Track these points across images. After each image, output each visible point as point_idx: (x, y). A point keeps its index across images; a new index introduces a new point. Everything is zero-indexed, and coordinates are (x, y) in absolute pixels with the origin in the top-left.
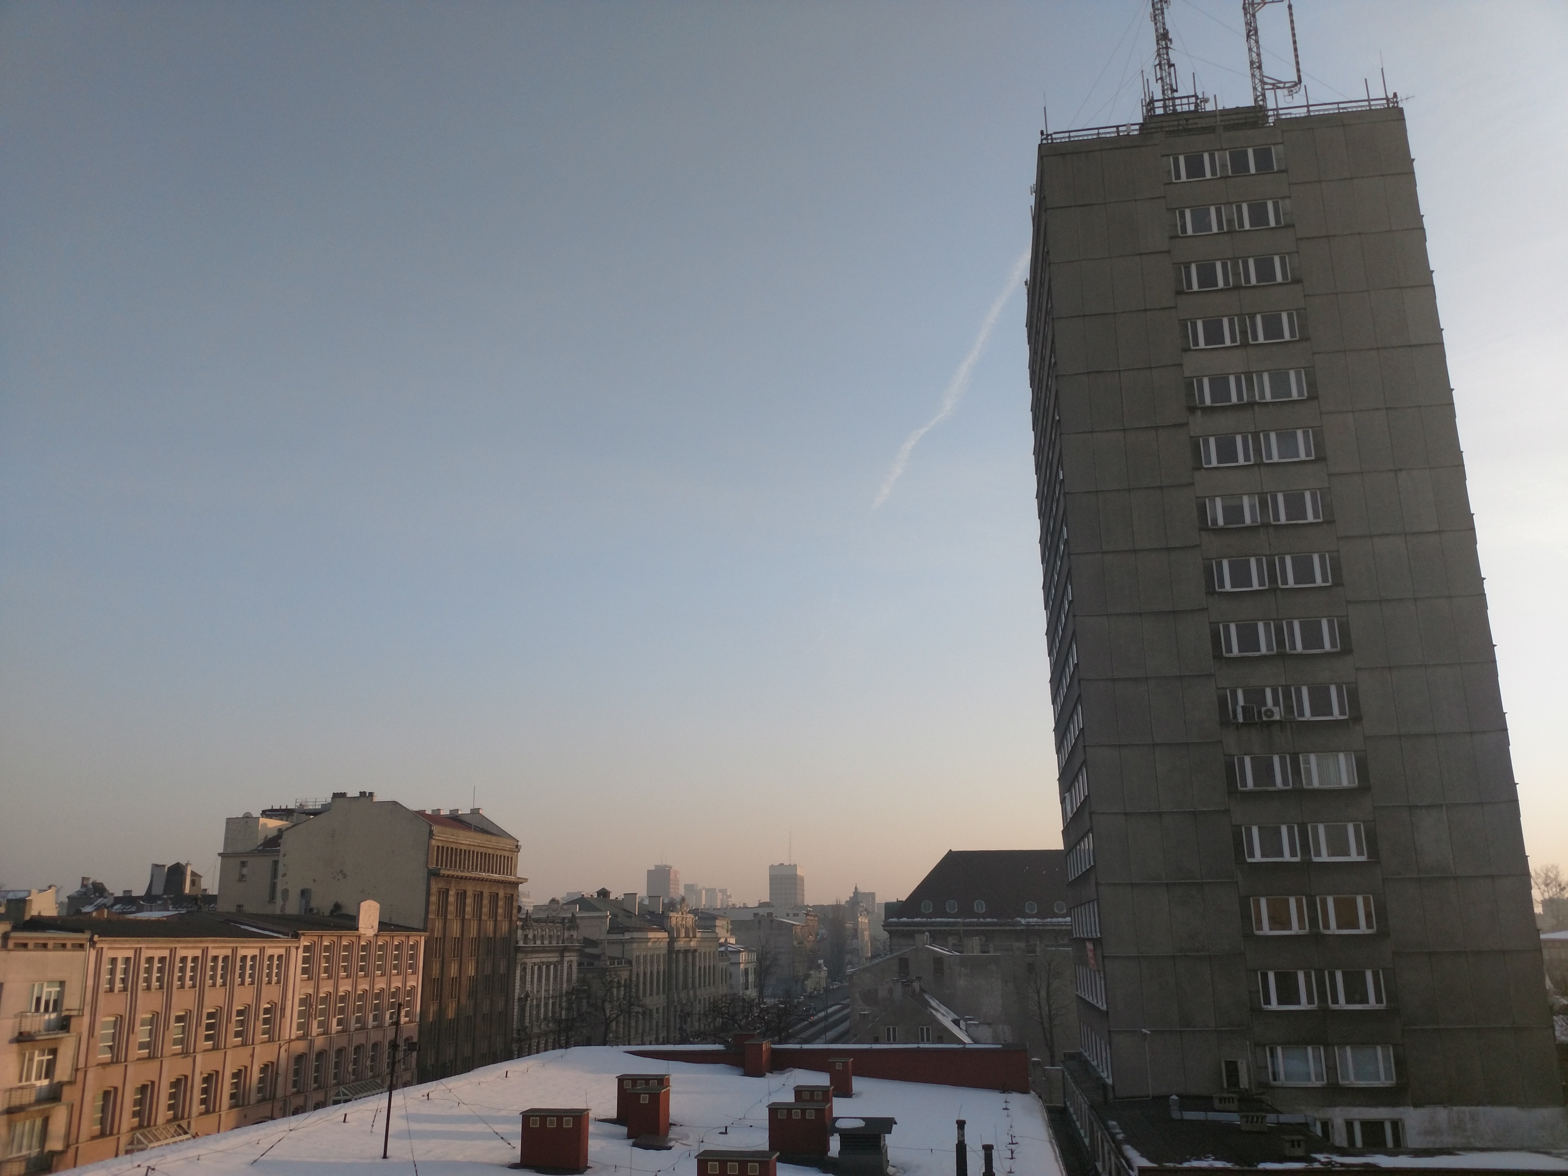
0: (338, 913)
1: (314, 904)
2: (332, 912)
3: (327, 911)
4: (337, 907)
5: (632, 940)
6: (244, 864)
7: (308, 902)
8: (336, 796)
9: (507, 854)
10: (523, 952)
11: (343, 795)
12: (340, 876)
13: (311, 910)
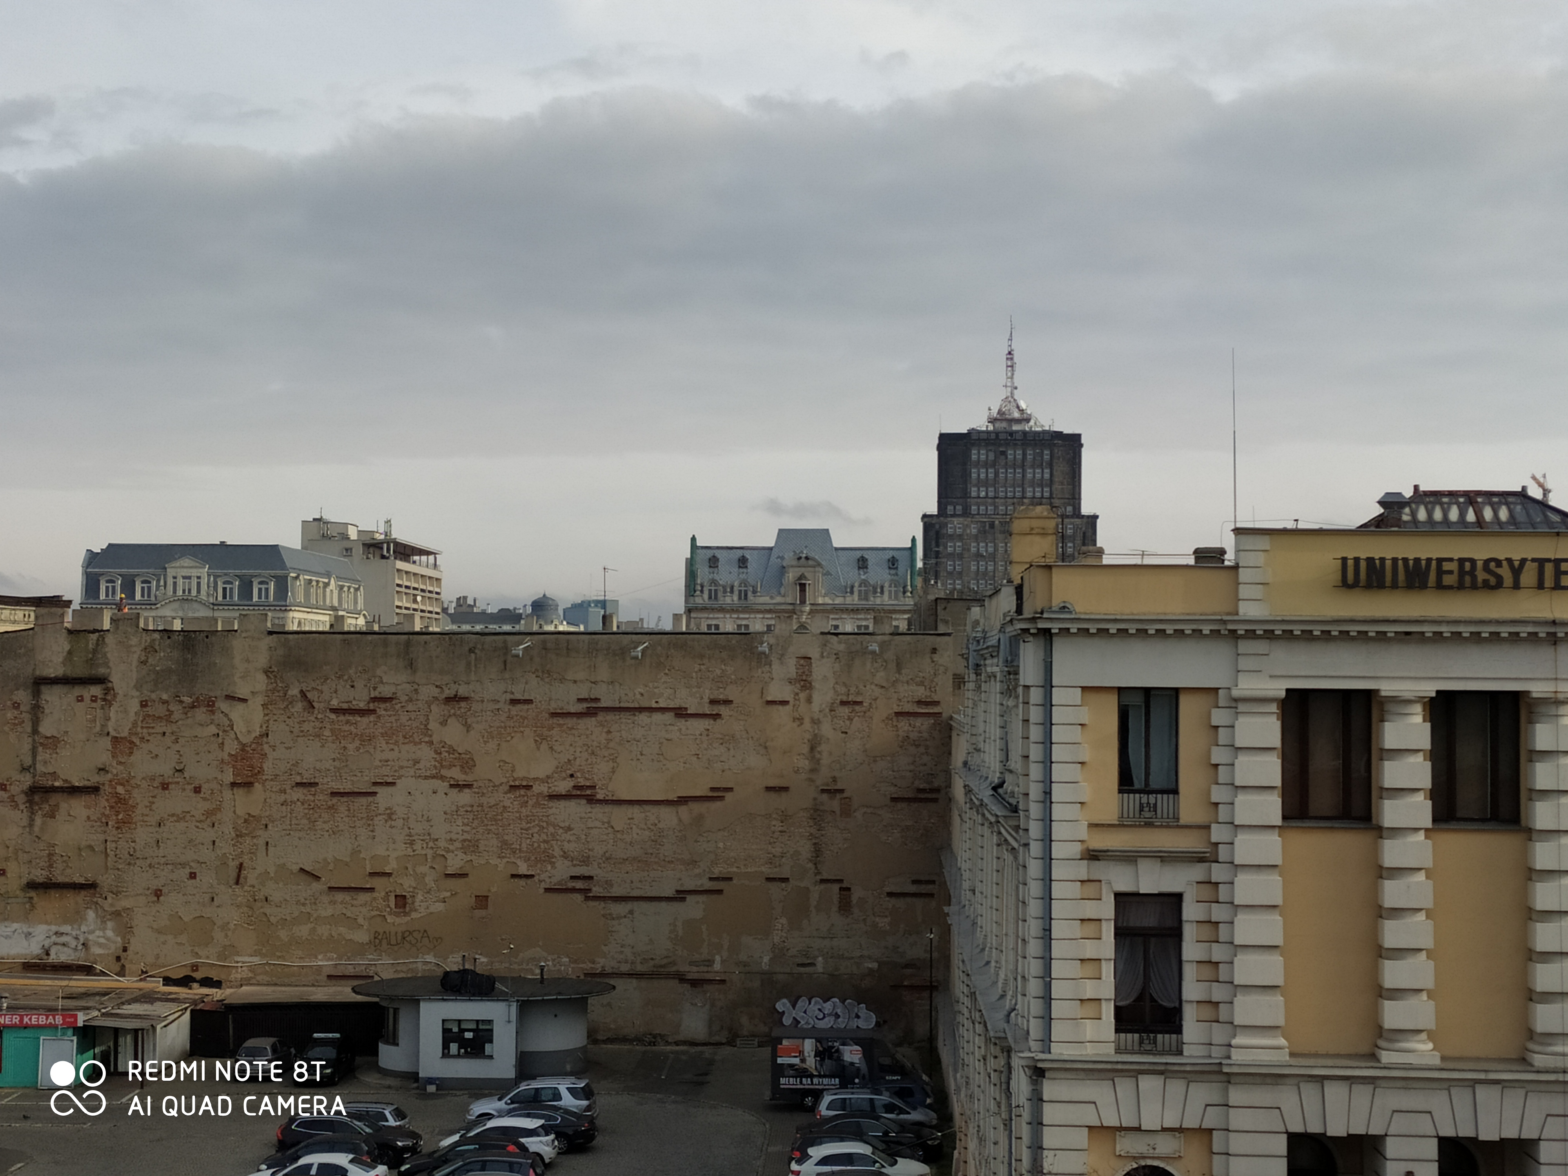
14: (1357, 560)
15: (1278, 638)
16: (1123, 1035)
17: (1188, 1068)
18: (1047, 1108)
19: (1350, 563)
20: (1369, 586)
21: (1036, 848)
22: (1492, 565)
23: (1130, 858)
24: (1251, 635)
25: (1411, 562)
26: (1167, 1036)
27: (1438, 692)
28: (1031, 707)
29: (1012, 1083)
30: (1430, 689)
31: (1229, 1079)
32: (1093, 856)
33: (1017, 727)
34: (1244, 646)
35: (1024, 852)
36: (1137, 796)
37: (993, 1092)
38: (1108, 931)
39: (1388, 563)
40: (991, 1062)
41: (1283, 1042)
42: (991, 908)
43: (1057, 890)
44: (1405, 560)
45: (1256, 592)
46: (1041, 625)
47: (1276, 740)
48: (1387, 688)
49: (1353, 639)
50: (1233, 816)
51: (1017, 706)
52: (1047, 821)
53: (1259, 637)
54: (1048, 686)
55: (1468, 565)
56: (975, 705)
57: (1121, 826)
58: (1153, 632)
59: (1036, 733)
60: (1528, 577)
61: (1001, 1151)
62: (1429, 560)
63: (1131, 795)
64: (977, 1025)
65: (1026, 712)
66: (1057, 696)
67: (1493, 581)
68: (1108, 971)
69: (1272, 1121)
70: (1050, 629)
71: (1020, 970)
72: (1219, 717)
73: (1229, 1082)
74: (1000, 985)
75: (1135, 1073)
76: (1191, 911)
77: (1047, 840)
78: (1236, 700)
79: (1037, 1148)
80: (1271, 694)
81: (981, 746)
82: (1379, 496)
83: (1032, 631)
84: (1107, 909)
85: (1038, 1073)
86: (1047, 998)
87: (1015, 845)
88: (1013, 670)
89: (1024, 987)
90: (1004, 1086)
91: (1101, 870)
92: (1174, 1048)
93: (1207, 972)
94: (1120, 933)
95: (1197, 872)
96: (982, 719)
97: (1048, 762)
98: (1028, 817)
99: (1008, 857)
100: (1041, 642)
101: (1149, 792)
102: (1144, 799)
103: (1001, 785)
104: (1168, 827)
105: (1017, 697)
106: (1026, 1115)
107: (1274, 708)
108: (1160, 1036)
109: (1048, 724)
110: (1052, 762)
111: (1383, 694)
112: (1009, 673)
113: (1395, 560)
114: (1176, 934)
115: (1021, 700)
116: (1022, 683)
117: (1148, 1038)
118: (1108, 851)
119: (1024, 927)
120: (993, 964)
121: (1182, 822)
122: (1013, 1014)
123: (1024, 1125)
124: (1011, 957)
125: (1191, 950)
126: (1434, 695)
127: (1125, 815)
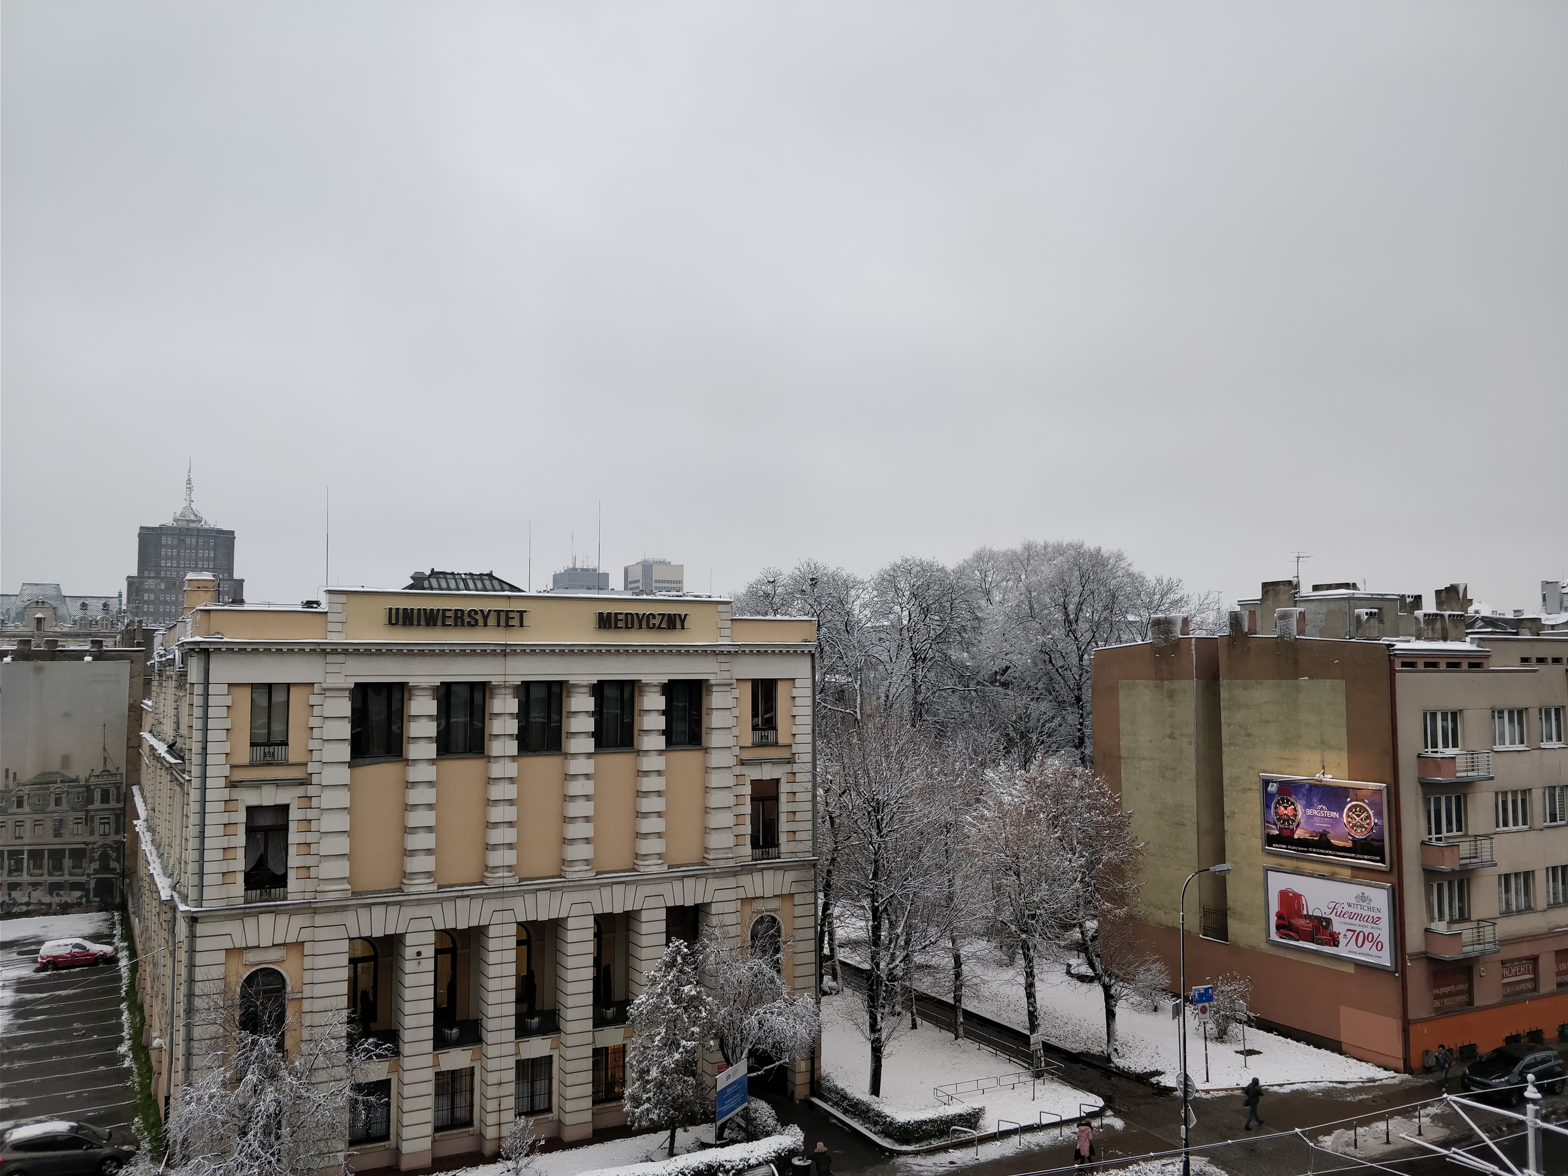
14: (397, 609)
15: (350, 653)
16: (249, 892)
17: (290, 907)
18: (198, 941)
19: (394, 611)
20: (404, 624)
21: (196, 783)
22: (473, 613)
23: (256, 784)
24: (334, 652)
25: (428, 611)
26: (278, 890)
27: (441, 683)
28: (195, 697)
29: (176, 927)
30: (437, 681)
31: (315, 911)
32: (232, 785)
33: (185, 709)
34: (330, 658)
35: (188, 786)
36: (262, 748)
37: (164, 934)
38: (241, 830)
39: (415, 611)
40: (163, 917)
41: (349, 887)
42: (165, 820)
43: (209, 807)
44: (425, 610)
45: (338, 627)
46: (202, 647)
47: (348, 713)
48: (412, 681)
49: (394, 654)
50: (321, 757)
51: (185, 696)
52: (204, 765)
53: (339, 653)
54: (206, 683)
55: (459, 612)
56: (158, 695)
57: (252, 765)
58: (274, 650)
59: (198, 712)
60: (492, 621)
61: (168, 971)
62: (438, 610)
63: (259, 748)
64: (154, 893)
65: (191, 699)
66: (212, 689)
67: (473, 623)
68: (241, 853)
69: (341, 933)
70: (208, 649)
71: (183, 858)
72: (314, 700)
73: (315, 913)
74: (170, 868)
75: (257, 913)
76: (294, 814)
77: (204, 777)
78: (324, 690)
79: (191, 966)
80: (345, 686)
81: (161, 720)
82: (411, 574)
83: (196, 650)
84: (241, 817)
85: (193, 920)
86: (201, 874)
87: (182, 781)
88: (183, 675)
89: (186, 868)
90: (171, 930)
91: (238, 794)
92: (282, 896)
93: (304, 850)
94: (251, 830)
95: (300, 791)
96: (162, 704)
97: (205, 730)
98: (191, 763)
99: (178, 789)
100: (203, 657)
101: (269, 746)
102: (267, 750)
103: (174, 744)
104: (281, 765)
105: (186, 690)
106: (185, 947)
107: (347, 694)
108: (273, 890)
109: (206, 706)
110: (207, 730)
111: (411, 684)
112: (181, 675)
113: (419, 610)
114: (284, 829)
115: (188, 692)
116: (189, 681)
117: (266, 891)
118: (243, 781)
119: (186, 831)
120: (166, 855)
121: (290, 762)
122: (178, 885)
123: (183, 953)
124: (178, 849)
125: (294, 837)
126: (439, 684)
127: (254, 760)
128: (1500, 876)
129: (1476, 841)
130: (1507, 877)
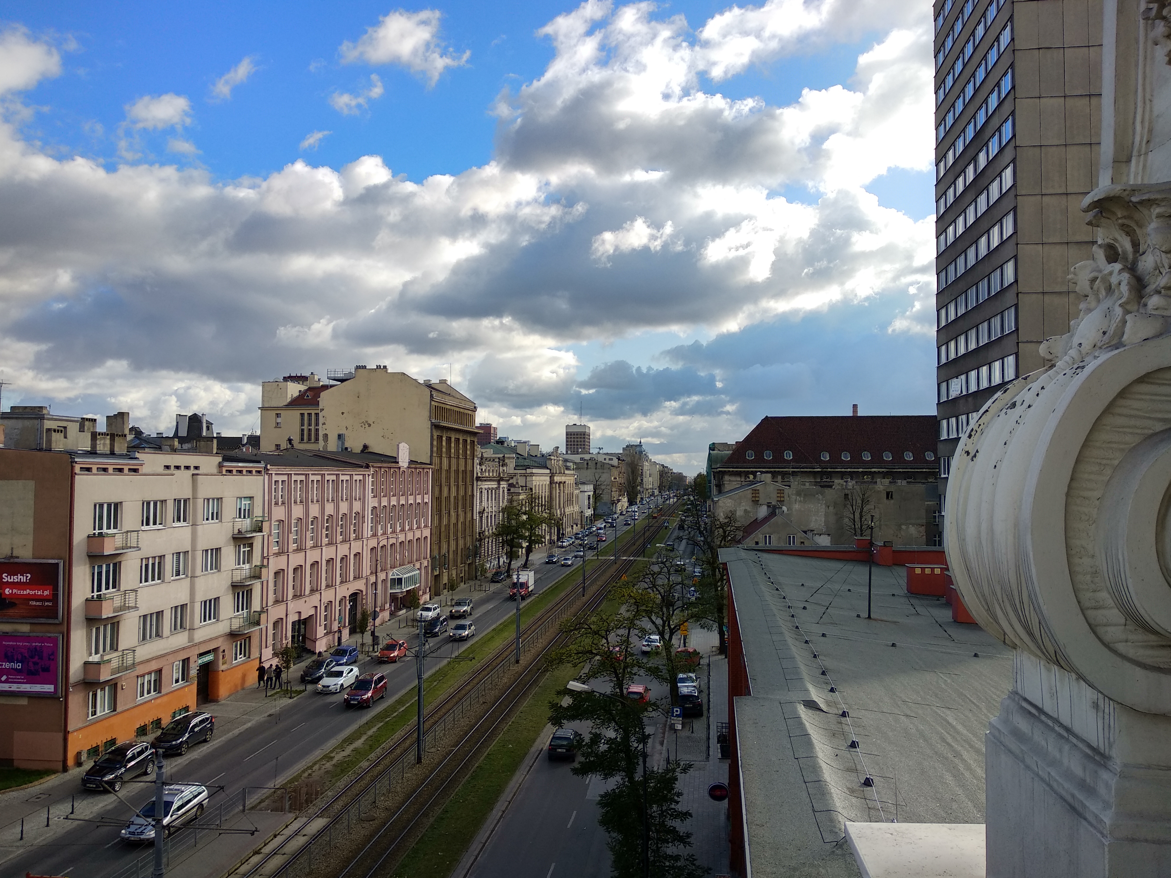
0: (366, 451)
1: (347, 445)
2: (362, 451)
3: (358, 449)
4: (365, 447)
5: (532, 474)
6: (278, 415)
7: (343, 444)
8: (358, 368)
9: (470, 412)
10: (481, 480)
11: (364, 367)
12: (367, 426)
13: (346, 449)
128: (140, 617)
129: (125, 593)
130: (145, 616)
